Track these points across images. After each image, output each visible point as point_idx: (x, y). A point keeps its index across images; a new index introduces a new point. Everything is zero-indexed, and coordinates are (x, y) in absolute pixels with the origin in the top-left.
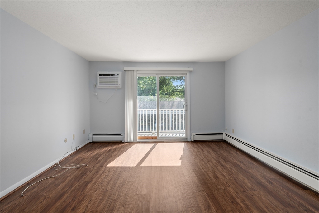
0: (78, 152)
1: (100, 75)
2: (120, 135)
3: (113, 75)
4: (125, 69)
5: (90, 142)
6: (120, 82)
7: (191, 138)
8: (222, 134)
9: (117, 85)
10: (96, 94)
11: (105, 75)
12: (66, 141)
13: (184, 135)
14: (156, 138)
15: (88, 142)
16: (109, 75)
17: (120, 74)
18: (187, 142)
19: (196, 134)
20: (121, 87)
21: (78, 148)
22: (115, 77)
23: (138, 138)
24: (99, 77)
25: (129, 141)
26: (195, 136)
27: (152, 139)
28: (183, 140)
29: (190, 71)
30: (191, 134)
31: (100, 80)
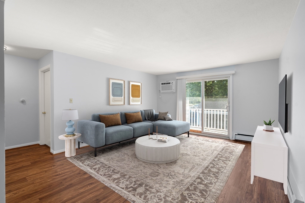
1: (162, 84)
3: (169, 83)
4: (177, 78)
6: (174, 88)
7: (233, 138)
9: (172, 90)
10: (160, 97)
11: (165, 84)
13: (227, 134)
14: (200, 132)
16: (167, 83)
17: (174, 82)
18: (229, 140)
19: (238, 134)
20: (175, 92)
22: (170, 84)
24: (161, 85)
26: (236, 136)
27: (198, 132)
28: (226, 138)
29: (233, 74)
30: (233, 134)
31: (162, 87)
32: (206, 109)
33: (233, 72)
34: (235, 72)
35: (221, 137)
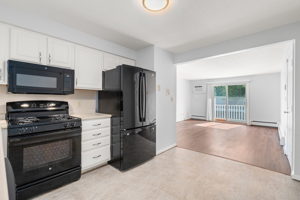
0: (185, 120)
1: (195, 87)
2: (205, 117)
3: (201, 87)
4: (207, 83)
5: (190, 119)
6: (205, 90)
7: (249, 124)
8: (276, 123)
9: (203, 91)
10: (193, 96)
11: (197, 87)
12: (181, 115)
14: (225, 121)
15: (190, 118)
16: (199, 87)
17: (205, 86)
18: (247, 125)
19: (253, 121)
20: (205, 92)
21: (185, 119)
22: (202, 87)
23: (214, 120)
24: (194, 88)
25: (209, 120)
27: (223, 121)
28: (244, 124)
29: (249, 82)
30: (249, 121)
31: (195, 90)
32: (229, 106)
33: (250, 80)
34: (251, 80)
35: (241, 124)
